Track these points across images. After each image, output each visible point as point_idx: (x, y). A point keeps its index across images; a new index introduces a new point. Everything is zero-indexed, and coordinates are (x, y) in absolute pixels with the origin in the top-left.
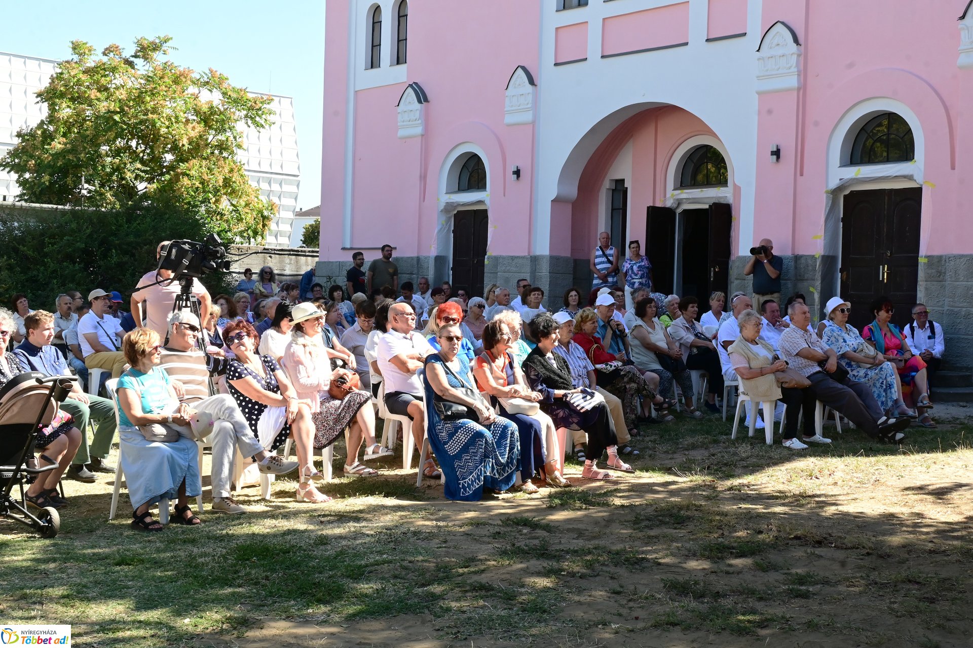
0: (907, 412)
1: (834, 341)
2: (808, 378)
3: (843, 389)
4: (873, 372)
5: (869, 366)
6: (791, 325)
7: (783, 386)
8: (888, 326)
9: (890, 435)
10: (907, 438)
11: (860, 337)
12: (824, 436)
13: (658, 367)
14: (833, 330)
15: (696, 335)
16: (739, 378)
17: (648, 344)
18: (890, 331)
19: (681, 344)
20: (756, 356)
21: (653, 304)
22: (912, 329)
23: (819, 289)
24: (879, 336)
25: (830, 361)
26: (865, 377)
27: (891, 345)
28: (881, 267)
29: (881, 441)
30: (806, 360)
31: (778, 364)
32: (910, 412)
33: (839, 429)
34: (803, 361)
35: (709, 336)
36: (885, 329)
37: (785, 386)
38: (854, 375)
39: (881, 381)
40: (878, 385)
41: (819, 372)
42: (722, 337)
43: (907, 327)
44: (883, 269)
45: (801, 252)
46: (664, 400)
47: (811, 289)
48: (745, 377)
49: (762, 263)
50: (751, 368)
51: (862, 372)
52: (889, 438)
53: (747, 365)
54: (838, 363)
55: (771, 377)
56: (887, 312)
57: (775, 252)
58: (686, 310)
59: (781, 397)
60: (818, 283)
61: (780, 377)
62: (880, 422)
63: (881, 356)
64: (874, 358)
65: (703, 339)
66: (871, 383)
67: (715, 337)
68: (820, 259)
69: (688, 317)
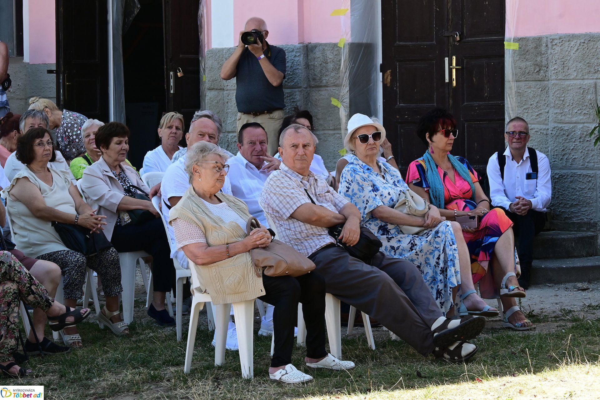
0: (481, 306)
1: (356, 191)
2: (312, 257)
3: (371, 272)
4: (424, 239)
5: (417, 229)
6: (282, 166)
7: (266, 273)
8: (449, 159)
9: (452, 348)
10: (483, 350)
11: (402, 182)
12: (345, 356)
13: (59, 247)
14: (355, 171)
15: (128, 191)
16: (192, 264)
17: (39, 210)
18: (454, 167)
19: (100, 207)
20: (218, 222)
21: (46, 138)
22: (502, 161)
23: (347, 100)
24: (434, 177)
25: (347, 226)
26: (411, 249)
27: (454, 191)
28: (447, 59)
29: (438, 358)
30: (308, 226)
31: (256, 235)
32: (489, 305)
33: (371, 343)
34: (303, 228)
35: (149, 190)
36: (445, 165)
37: (268, 273)
38: (393, 248)
39: (436, 254)
40: (433, 262)
41: (331, 246)
42: (167, 192)
43: (494, 158)
44: (450, 63)
45: (314, 38)
46: (68, 309)
47: (334, 102)
48: (200, 261)
49: (257, 60)
50: (209, 245)
51: (405, 243)
52: (450, 352)
53: (203, 240)
54: (361, 228)
55: (245, 259)
56: (447, 135)
57: (271, 40)
58: (107, 146)
59: (264, 293)
60: (345, 91)
61: (260, 258)
62: (434, 326)
63: (435, 212)
64: (424, 216)
65: (141, 197)
66: (421, 260)
67: (156, 193)
68: (347, 50)
69: (110, 161)
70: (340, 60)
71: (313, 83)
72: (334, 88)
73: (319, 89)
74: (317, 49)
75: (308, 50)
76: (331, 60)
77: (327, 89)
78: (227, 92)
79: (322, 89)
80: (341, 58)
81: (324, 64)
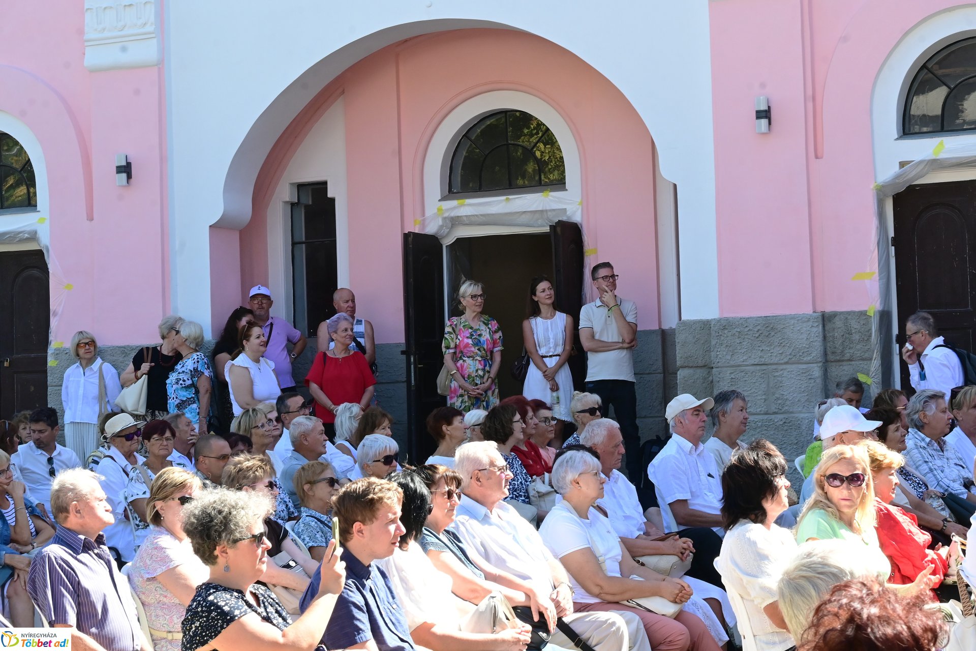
70: (870, 329)
71: (832, 357)
72: (860, 363)
73: (841, 363)
74: (837, 319)
75: (825, 319)
76: (857, 330)
77: (851, 363)
78: (717, 369)
79: (844, 363)
80: (871, 327)
81: (847, 336)
